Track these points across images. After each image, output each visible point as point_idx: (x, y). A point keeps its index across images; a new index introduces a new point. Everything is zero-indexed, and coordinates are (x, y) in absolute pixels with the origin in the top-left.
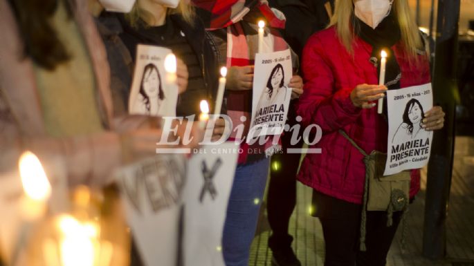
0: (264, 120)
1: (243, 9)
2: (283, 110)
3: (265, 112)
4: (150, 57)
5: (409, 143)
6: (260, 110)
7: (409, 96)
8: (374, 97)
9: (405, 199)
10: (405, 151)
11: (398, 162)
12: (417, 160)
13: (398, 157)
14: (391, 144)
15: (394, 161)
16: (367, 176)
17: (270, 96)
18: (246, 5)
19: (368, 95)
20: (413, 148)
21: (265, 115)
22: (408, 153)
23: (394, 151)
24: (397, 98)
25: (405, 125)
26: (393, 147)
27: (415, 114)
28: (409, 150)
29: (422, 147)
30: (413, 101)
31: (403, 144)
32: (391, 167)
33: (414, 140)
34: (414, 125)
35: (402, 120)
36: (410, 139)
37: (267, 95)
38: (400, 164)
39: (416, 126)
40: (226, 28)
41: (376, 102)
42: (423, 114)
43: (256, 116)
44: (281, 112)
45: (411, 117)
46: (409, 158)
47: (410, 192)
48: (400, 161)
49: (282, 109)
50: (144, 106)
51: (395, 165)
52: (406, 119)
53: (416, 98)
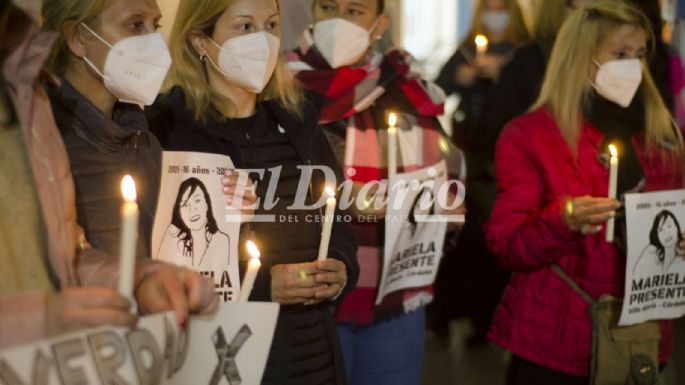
0: (402, 267)
1: (375, 88)
2: (433, 250)
3: (405, 256)
4: (191, 169)
5: (658, 277)
6: (396, 254)
7: (659, 205)
8: (600, 216)
9: (653, 368)
10: (651, 289)
11: (641, 305)
12: (670, 305)
13: (641, 298)
14: (631, 276)
15: (635, 304)
16: (594, 333)
17: (413, 234)
18: (380, 83)
19: (589, 213)
20: (664, 286)
21: (405, 260)
22: (657, 293)
23: (635, 286)
24: (642, 206)
25: (653, 248)
26: (634, 282)
27: (667, 233)
28: (658, 288)
29: (678, 286)
30: (665, 214)
31: (649, 280)
32: (630, 312)
33: (666, 273)
34: (666, 250)
35: (648, 242)
36: (659, 271)
37: (407, 233)
38: (645, 309)
39: (669, 252)
40: (347, 119)
41: (604, 223)
42: (680, 235)
43: (392, 262)
44: (431, 253)
45: (662, 236)
46: (658, 301)
47: (660, 356)
48: (645, 304)
49: (432, 247)
50: (182, 243)
51: (637, 310)
52: (654, 239)
53: (669, 208)
